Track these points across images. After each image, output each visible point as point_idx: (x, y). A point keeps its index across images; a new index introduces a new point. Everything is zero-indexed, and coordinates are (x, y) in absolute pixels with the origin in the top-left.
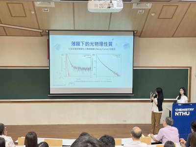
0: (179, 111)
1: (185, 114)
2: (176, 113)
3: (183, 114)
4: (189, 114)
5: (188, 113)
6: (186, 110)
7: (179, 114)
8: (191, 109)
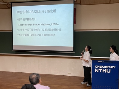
0: (99, 68)
1: (106, 71)
2: (96, 69)
3: (103, 71)
4: (110, 72)
5: (108, 71)
6: (107, 67)
7: (99, 70)
8: (112, 67)
